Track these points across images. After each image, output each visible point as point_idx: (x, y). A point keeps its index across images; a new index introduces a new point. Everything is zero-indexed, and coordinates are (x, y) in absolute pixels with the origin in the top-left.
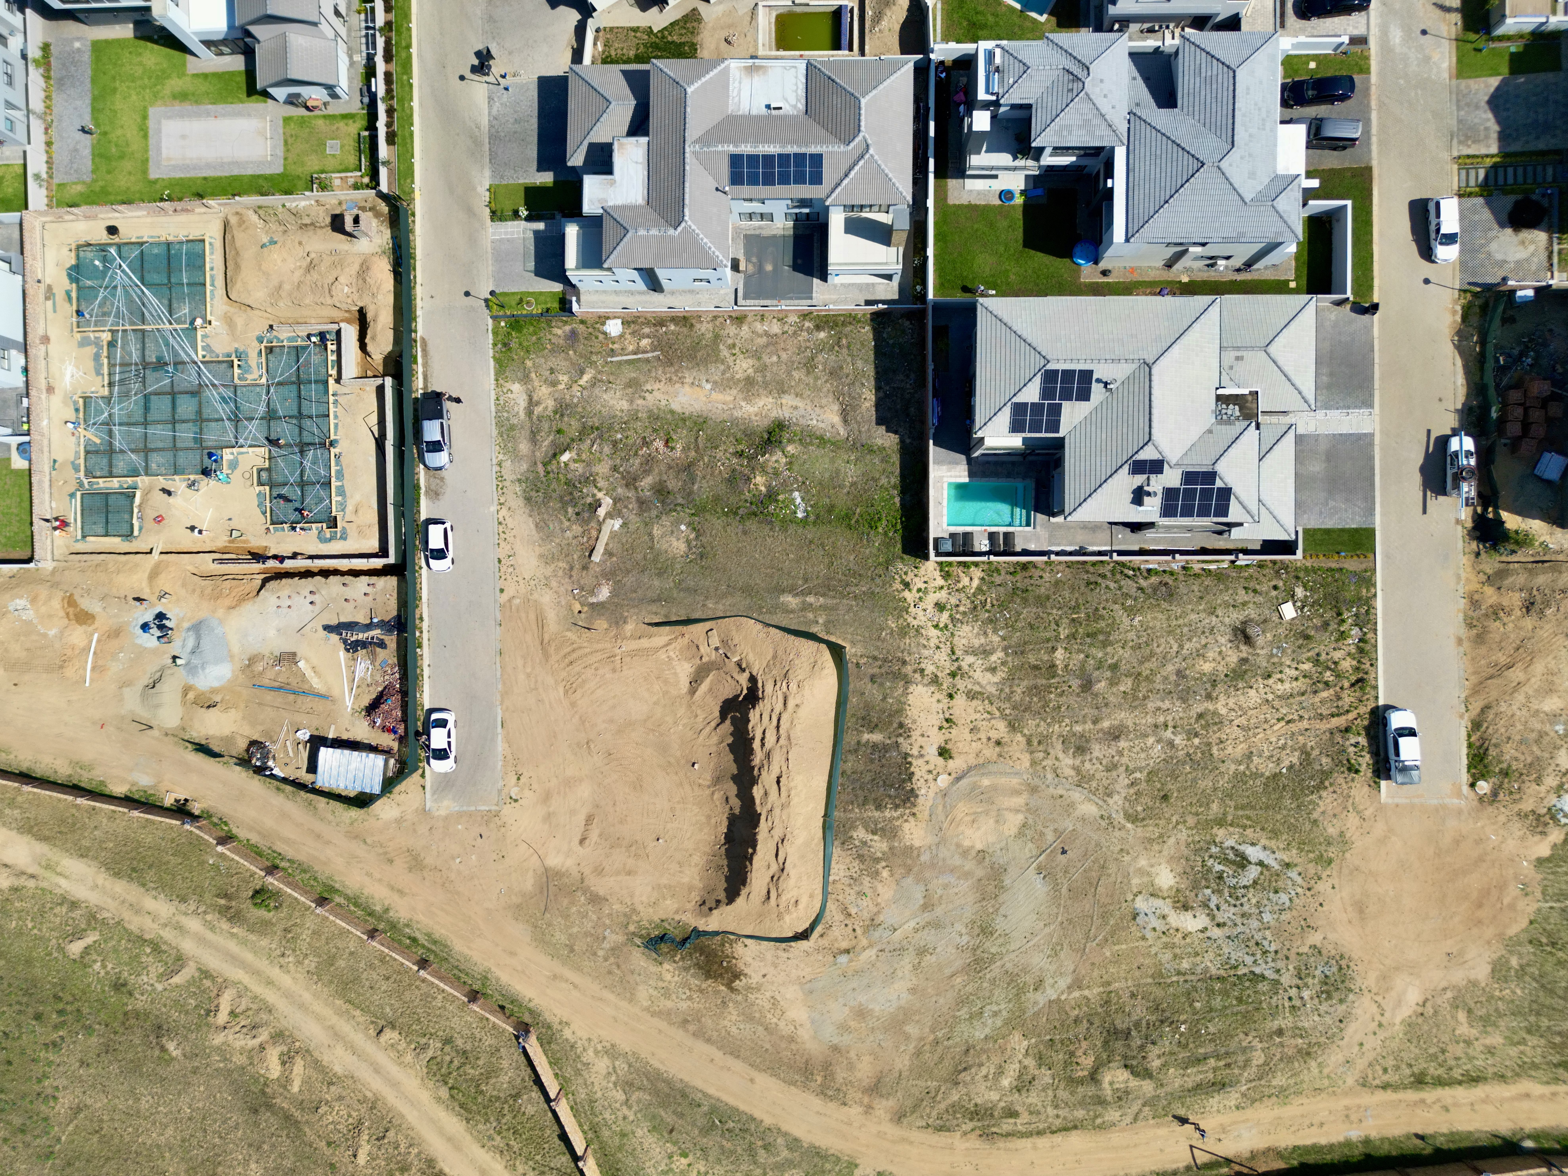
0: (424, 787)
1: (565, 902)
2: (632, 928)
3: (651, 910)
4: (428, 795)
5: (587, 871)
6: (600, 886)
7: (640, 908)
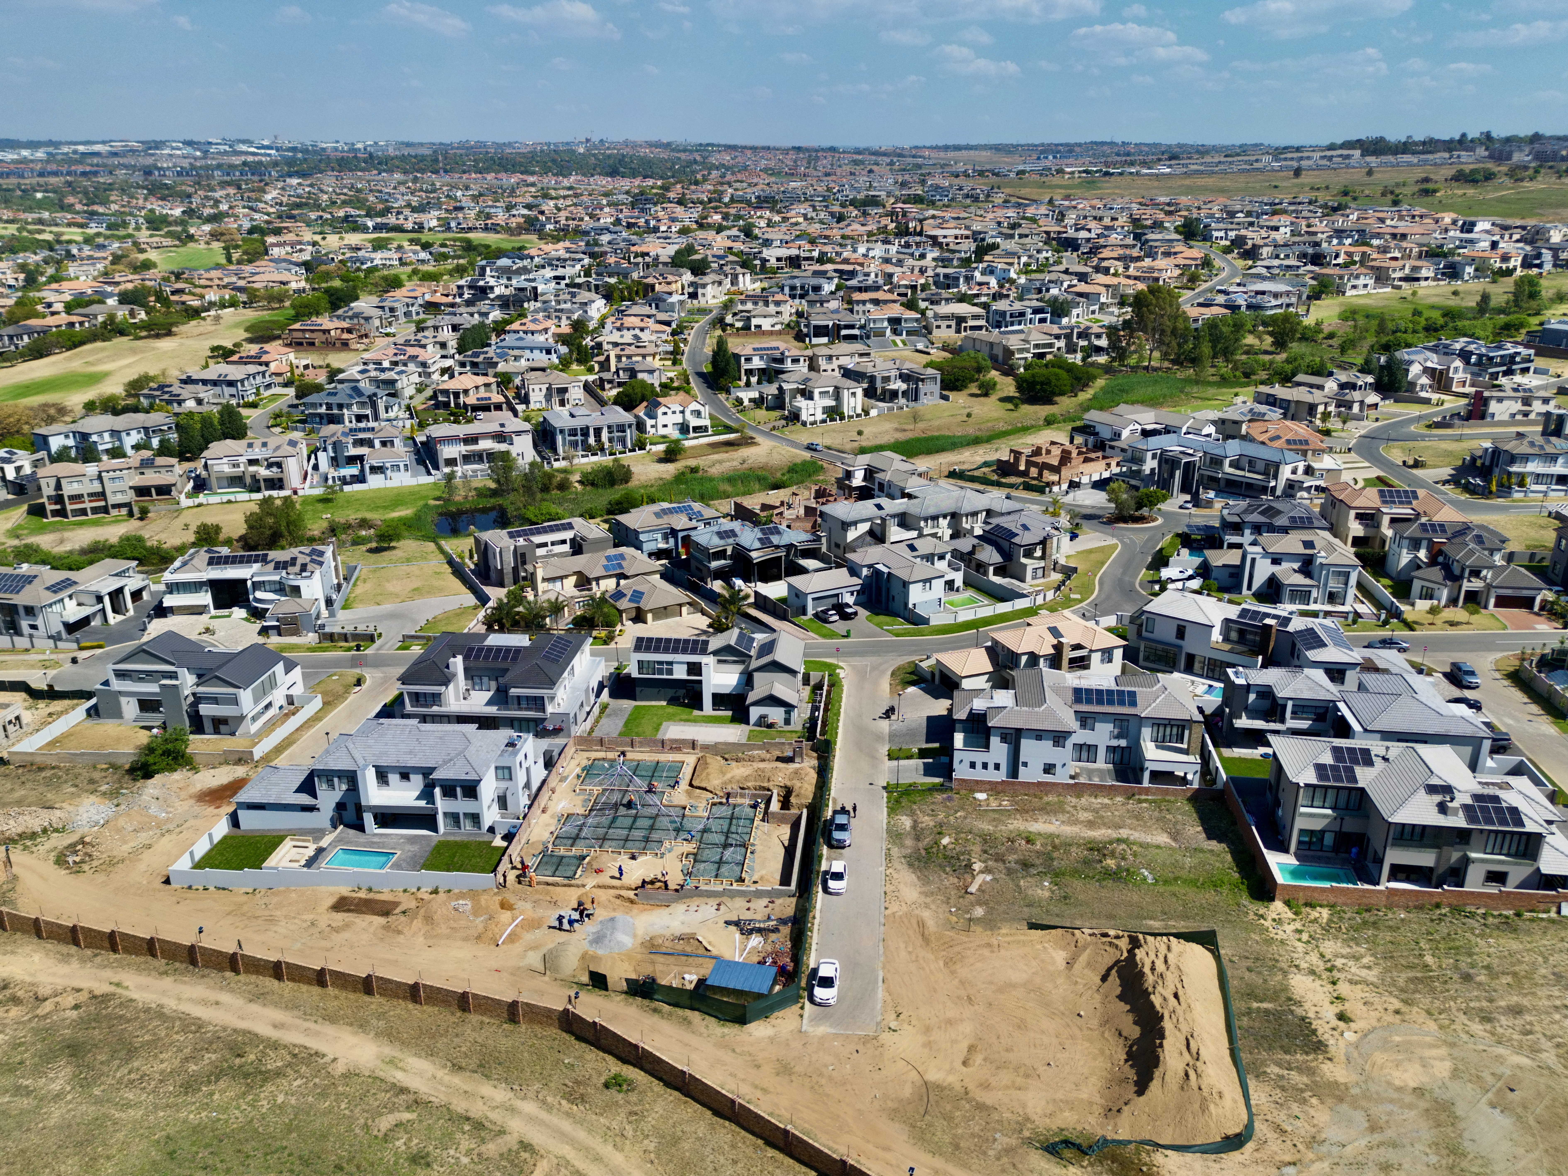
0: (801, 1016)
1: (948, 1107)
2: (1027, 1134)
3: (1048, 1120)
4: (805, 1021)
5: (971, 1087)
6: (988, 1098)
7: (1035, 1117)
